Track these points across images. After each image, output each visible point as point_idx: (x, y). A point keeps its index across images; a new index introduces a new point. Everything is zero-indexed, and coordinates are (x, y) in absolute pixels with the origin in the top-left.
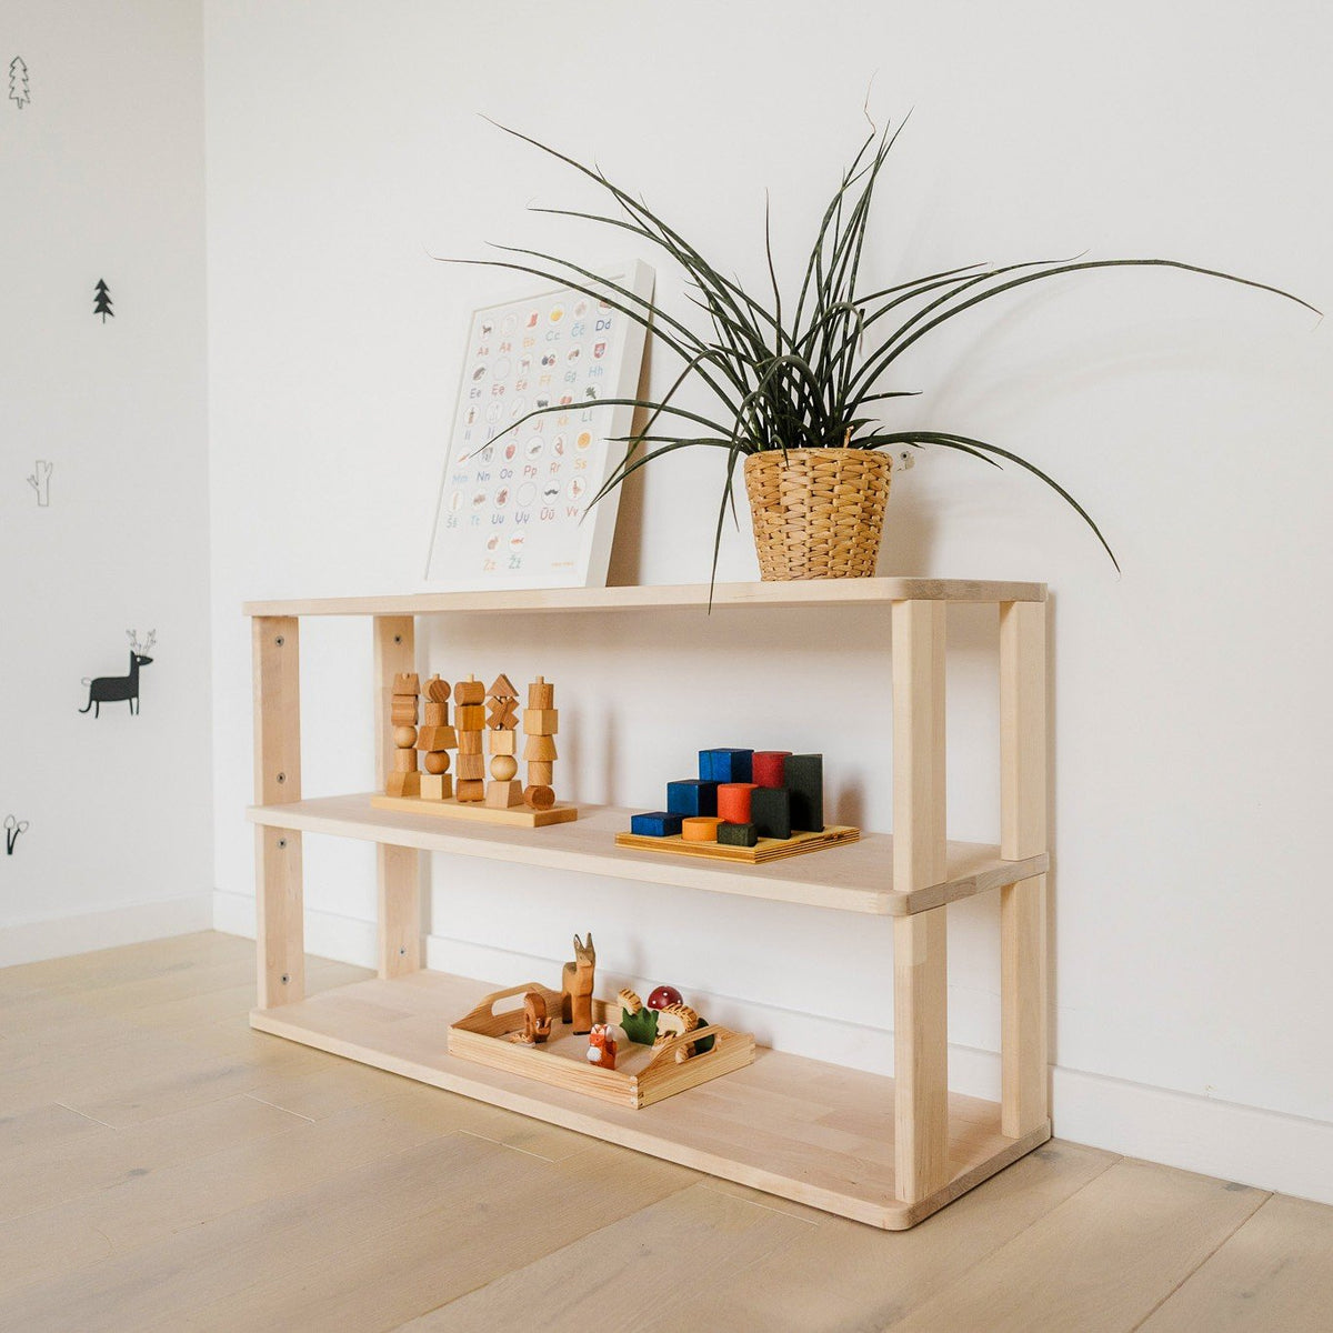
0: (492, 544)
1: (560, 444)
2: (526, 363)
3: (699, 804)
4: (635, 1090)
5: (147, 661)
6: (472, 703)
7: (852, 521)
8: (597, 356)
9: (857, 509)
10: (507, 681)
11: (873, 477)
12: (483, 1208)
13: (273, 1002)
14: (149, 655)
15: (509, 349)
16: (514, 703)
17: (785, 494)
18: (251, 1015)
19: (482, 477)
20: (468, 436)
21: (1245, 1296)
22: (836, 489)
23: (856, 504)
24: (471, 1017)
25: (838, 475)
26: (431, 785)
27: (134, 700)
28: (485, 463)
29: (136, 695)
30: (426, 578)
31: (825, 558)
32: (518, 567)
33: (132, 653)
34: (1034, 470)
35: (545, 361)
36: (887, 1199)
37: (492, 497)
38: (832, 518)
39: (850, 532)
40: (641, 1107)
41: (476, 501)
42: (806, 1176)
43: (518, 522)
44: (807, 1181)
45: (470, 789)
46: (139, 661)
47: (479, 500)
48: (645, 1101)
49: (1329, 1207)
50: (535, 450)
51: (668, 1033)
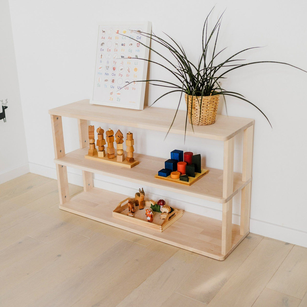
0: (111, 93)
1: (129, 69)
2: (117, 44)
3: (173, 168)
4: (161, 228)
5: (6, 107)
6: (111, 136)
7: (211, 111)
8: (138, 46)
9: (213, 109)
10: (120, 131)
11: (216, 101)
12: (137, 260)
13: (64, 203)
14: (6, 106)
15: (111, 39)
16: (122, 137)
17: (196, 106)
18: (59, 206)
19: (107, 74)
20: (101, 62)
21: (289, 271)
22: (208, 105)
23: (212, 108)
24: (117, 209)
25: (209, 102)
26: (101, 154)
27: (5, 118)
28: (107, 70)
29: (5, 117)
30: (93, 100)
31: (205, 120)
32: (119, 101)
33: (2, 106)
34: (255, 106)
35: (122, 45)
36: (220, 254)
37: (110, 81)
38: (207, 111)
39: (211, 114)
40: (162, 232)
41: (105, 81)
42: (201, 249)
43: (118, 89)
44: (203, 251)
45: (112, 156)
46: (4, 108)
47: (106, 80)
48: (163, 230)
49: (306, 248)
50: (121, 69)
51: (164, 212)
